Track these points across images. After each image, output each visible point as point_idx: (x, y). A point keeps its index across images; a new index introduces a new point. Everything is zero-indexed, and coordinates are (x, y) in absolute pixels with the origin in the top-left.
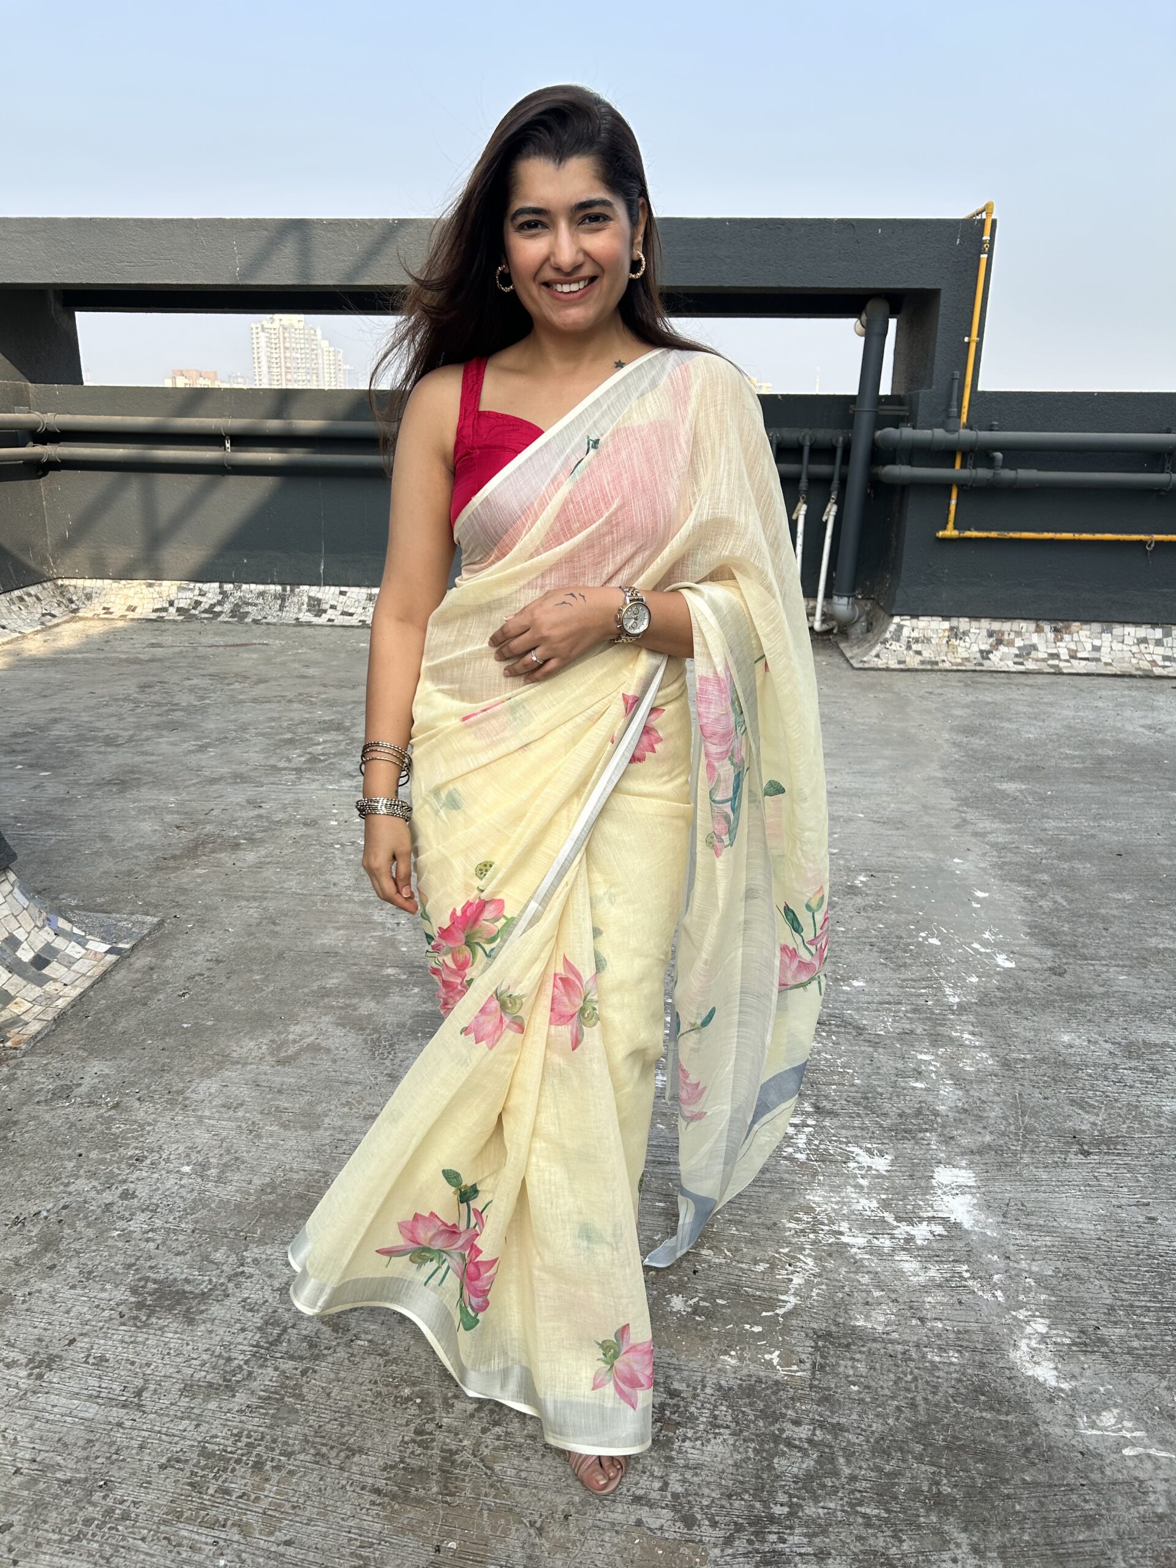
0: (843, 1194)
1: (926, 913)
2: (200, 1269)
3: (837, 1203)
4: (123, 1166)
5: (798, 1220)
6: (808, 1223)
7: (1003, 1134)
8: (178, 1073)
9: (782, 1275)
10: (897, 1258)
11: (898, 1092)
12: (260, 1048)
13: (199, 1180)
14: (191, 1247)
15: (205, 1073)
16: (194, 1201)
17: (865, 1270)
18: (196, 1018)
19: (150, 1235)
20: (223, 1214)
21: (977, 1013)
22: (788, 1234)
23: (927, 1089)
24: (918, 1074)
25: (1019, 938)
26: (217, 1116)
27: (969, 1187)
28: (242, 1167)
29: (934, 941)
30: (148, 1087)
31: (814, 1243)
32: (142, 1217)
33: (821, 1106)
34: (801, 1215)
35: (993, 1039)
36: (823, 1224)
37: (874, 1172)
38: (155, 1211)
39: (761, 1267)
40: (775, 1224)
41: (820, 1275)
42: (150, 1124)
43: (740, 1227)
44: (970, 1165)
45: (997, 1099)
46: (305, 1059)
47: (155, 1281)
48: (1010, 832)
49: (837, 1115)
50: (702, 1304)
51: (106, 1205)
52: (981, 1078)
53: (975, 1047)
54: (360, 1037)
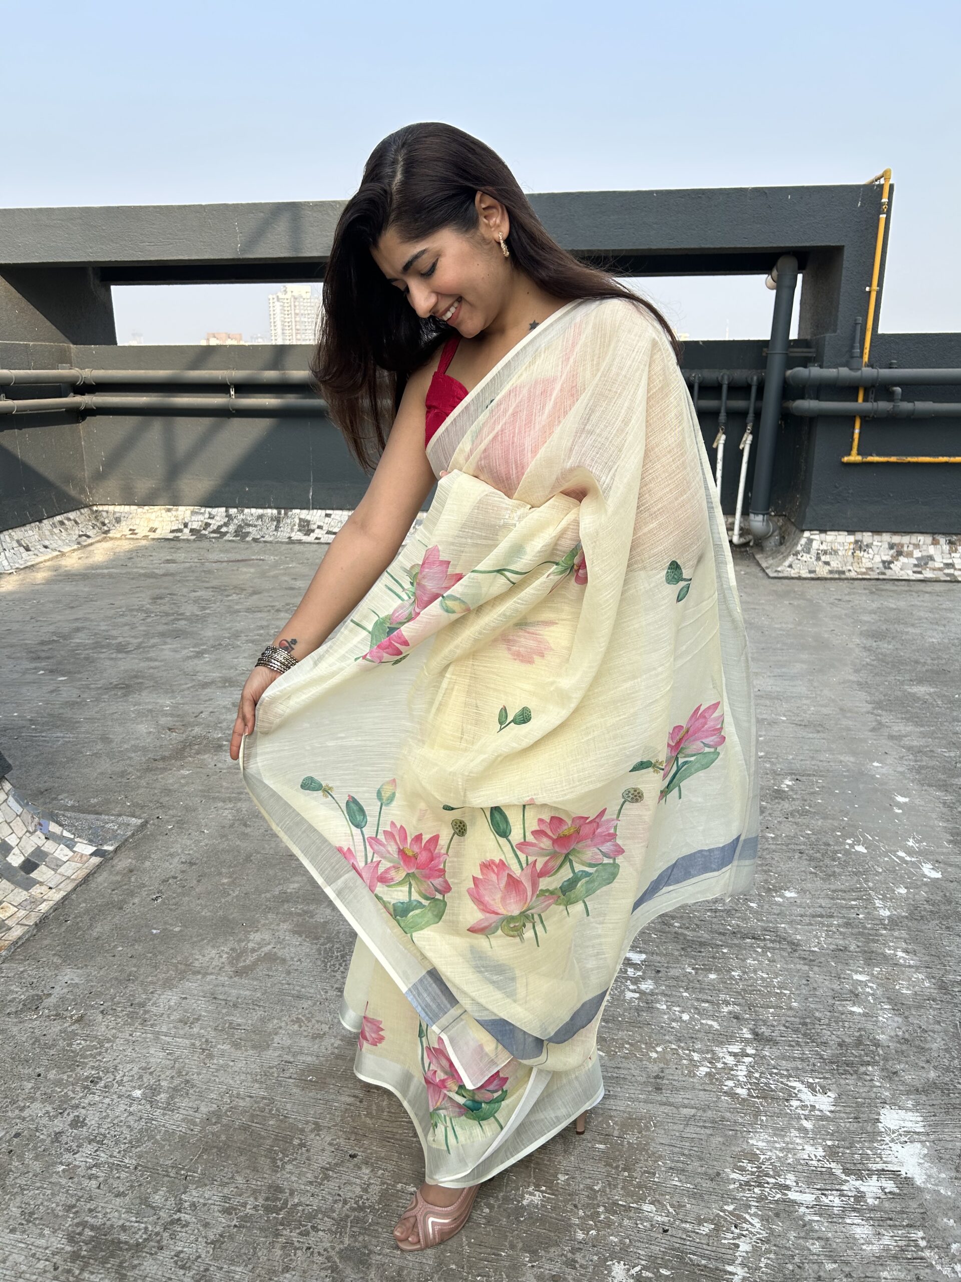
0: (787, 1139)
1: (850, 819)
2: (137, 1214)
3: (782, 1150)
4: (78, 1089)
5: (742, 1169)
6: (753, 1173)
7: (947, 1070)
8: (142, 983)
9: (727, 1239)
10: (848, 1221)
11: (838, 1018)
12: (221, 957)
13: (148, 1106)
14: (132, 1186)
15: (168, 984)
16: (141, 1131)
17: (816, 1235)
18: (165, 923)
19: (94, 1171)
20: (167, 1147)
21: (909, 929)
22: (732, 1187)
23: (865, 1015)
24: (855, 997)
25: (942, 846)
26: (173, 1031)
27: (918, 1133)
28: (191, 1091)
29: (860, 849)
30: (112, 999)
31: (761, 1199)
32: (88, 1149)
33: (760, 1031)
34: (745, 1163)
35: (927, 958)
36: (767, 1175)
37: (817, 1113)
38: (101, 1143)
39: (706, 1228)
40: (718, 1174)
41: (768, 1241)
42: (109, 1041)
43: (682, 1177)
44: (916, 1108)
45: (937, 1027)
46: (261, 970)
47: (93, 1228)
48: (924, 735)
49: (776, 1043)
50: (645, 1274)
51: (56, 1134)
52: (920, 1002)
53: (910, 966)
54: (315, 947)
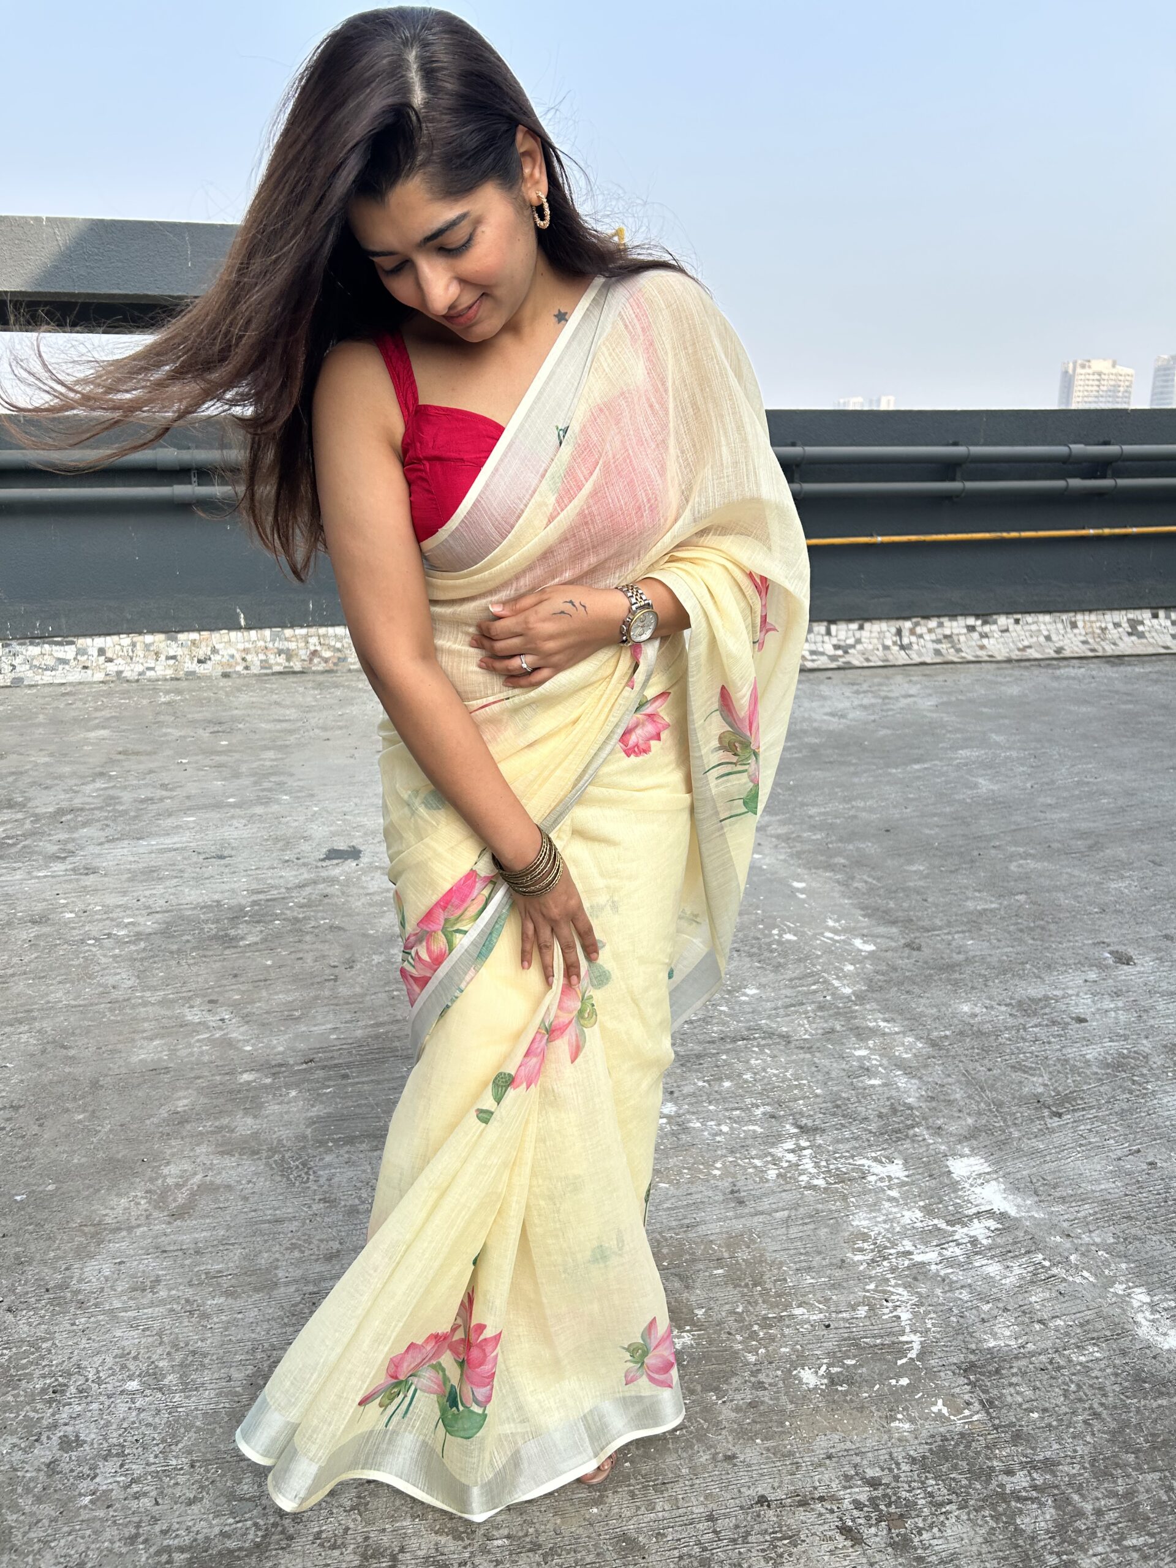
0: (884, 1212)
1: (763, 911)
2: (232, 1514)
3: (885, 1222)
4: (39, 1406)
5: (861, 1250)
6: (872, 1251)
7: (979, 1113)
8: (44, 1262)
9: (886, 1314)
10: (977, 1264)
11: (864, 1094)
12: (139, 1204)
13: (159, 1395)
14: (202, 1487)
15: (83, 1254)
16: (169, 1424)
17: (958, 1285)
18: (27, 1185)
19: (135, 1488)
20: (219, 1431)
21: (876, 1000)
22: (861, 1268)
23: (885, 1085)
24: (868, 1071)
25: (858, 921)
26: (131, 1303)
27: (988, 1173)
28: (206, 1361)
29: (788, 937)
30: (12, 1290)
31: (893, 1270)
32: (111, 1466)
33: (803, 1124)
34: (860, 1244)
35: (906, 1023)
36: (886, 1248)
37: (896, 1181)
38: (123, 1454)
39: (862, 1311)
40: (843, 1261)
41: (920, 1304)
42: (44, 1340)
43: (814, 1274)
44: (974, 1151)
45: (950, 1080)
46: (205, 1204)
47: (181, 1549)
48: (783, 823)
49: (823, 1131)
50: (834, 1370)
51: (48, 1465)
52: (924, 1062)
53: (897, 1033)
54: (259, 1162)
